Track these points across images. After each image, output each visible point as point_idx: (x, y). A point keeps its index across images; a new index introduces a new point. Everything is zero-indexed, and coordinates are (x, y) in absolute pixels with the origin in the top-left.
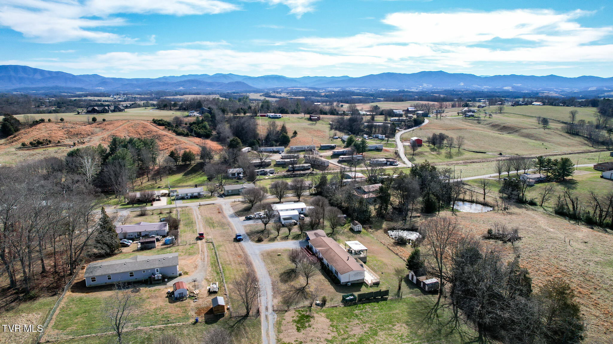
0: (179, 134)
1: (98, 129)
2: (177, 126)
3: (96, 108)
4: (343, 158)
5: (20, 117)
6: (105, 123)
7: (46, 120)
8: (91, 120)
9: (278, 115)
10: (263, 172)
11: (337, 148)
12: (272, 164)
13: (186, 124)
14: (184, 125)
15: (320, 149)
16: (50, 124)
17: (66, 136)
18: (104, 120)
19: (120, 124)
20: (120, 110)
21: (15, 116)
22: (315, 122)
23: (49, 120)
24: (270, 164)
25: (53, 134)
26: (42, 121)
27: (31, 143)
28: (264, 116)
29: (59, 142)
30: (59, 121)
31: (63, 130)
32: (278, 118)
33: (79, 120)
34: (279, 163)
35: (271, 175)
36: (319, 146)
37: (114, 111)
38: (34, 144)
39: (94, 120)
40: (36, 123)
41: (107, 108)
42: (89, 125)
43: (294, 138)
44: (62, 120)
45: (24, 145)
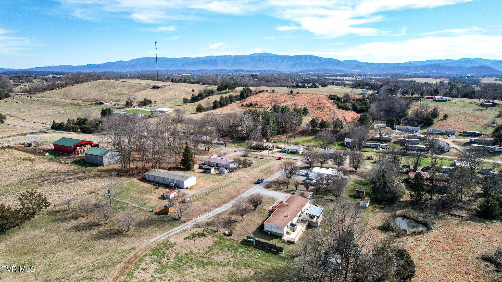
0: (340, 107)
1: (290, 99)
2: (344, 101)
3: (300, 84)
4: (475, 146)
5: (252, 88)
6: (297, 95)
7: (265, 91)
8: (290, 92)
9: (444, 98)
10: (375, 146)
11: (483, 136)
12: (392, 141)
13: (354, 100)
14: (352, 101)
15: (459, 135)
16: (266, 93)
17: (269, 102)
18: (298, 93)
19: (305, 96)
20: (316, 87)
21: (250, 88)
22: (485, 108)
23: (267, 91)
24: (391, 141)
25: (262, 100)
26: (263, 91)
27: (247, 105)
28: (432, 98)
29: (262, 105)
30: (272, 91)
31: (270, 98)
32: (443, 101)
33: (284, 92)
34: (400, 141)
35: (381, 149)
36: (462, 132)
37: (311, 87)
38: (248, 105)
39: (292, 92)
40: (260, 92)
41: (306, 84)
42: (287, 96)
43: (441, 121)
44: (273, 91)
45: (242, 105)
